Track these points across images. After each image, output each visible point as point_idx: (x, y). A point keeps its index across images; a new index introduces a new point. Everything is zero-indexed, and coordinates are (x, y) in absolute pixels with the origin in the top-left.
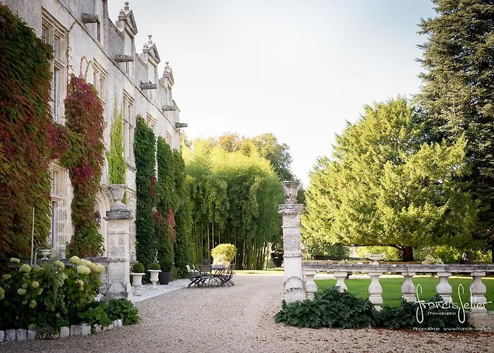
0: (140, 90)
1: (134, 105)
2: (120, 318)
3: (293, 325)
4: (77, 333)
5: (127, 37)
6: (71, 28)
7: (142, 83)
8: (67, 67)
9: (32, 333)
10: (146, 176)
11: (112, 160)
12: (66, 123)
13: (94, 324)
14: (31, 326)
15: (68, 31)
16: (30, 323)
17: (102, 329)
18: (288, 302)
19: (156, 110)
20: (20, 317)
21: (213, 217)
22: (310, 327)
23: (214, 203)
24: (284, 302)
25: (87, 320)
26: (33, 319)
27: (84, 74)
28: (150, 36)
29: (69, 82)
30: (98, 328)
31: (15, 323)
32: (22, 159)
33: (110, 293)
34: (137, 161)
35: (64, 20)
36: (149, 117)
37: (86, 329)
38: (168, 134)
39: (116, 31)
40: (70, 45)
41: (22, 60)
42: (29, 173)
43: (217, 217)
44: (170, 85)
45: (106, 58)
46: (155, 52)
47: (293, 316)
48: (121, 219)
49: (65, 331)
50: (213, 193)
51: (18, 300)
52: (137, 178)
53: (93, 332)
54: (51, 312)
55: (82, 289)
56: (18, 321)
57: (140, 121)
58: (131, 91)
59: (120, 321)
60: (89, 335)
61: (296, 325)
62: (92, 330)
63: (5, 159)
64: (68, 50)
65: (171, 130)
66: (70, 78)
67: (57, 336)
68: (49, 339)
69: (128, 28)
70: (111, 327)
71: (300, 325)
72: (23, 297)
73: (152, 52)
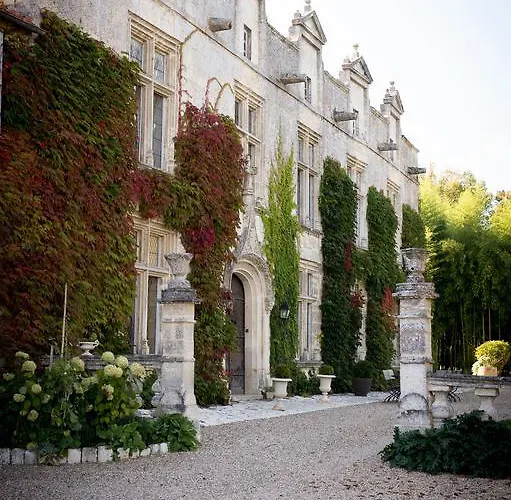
0: (333, 121)
1: (321, 143)
2: (166, 441)
3: (402, 467)
4: (92, 458)
5: (305, 48)
6: (187, 39)
7: (335, 113)
8: (180, 93)
9: (30, 455)
10: (337, 243)
11: (270, 220)
12: (176, 170)
13: (117, 447)
14: (29, 446)
15: (182, 44)
16: (29, 441)
17: (130, 455)
18: (402, 430)
19: (364, 149)
20: (20, 431)
21: (489, 302)
22: (424, 471)
23: (489, 282)
24: (397, 430)
25: (107, 442)
26: (33, 436)
27: (213, 101)
28: (356, 46)
29: (182, 114)
30: (123, 453)
31: (13, 439)
32: (76, 217)
33: (162, 406)
34: (323, 222)
35: (174, 28)
36: (352, 160)
37: (105, 454)
38: (389, 183)
39: (283, 41)
40: (183, 63)
41: (77, 85)
42: (91, 238)
43: (495, 302)
44: (396, 114)
45: (261, 78)
46: (364, 66)
47: (404, 453)
48: (179, 301)
49: (74, 455)
50: (489, 268)
51: (15, 409)
52: (323, 247)
53: (115, 458)
54: (56, 427)
55: (111, 398)
56: (16, 437)
57: (330, 166)
58: (313, 123)
59: (164, 447)
60: (108, 462)
61: (404, 467)
62: (113, 456)
63: (44, 218)
64: (181, 70)
65: (398, 178)
66: (184, 108)
67: (63, 461)
68: (49, 464)
69: (307, 36)
70: (145, 452)
71: (411, 467)
72: (20, 405)
73: (357, 67)
